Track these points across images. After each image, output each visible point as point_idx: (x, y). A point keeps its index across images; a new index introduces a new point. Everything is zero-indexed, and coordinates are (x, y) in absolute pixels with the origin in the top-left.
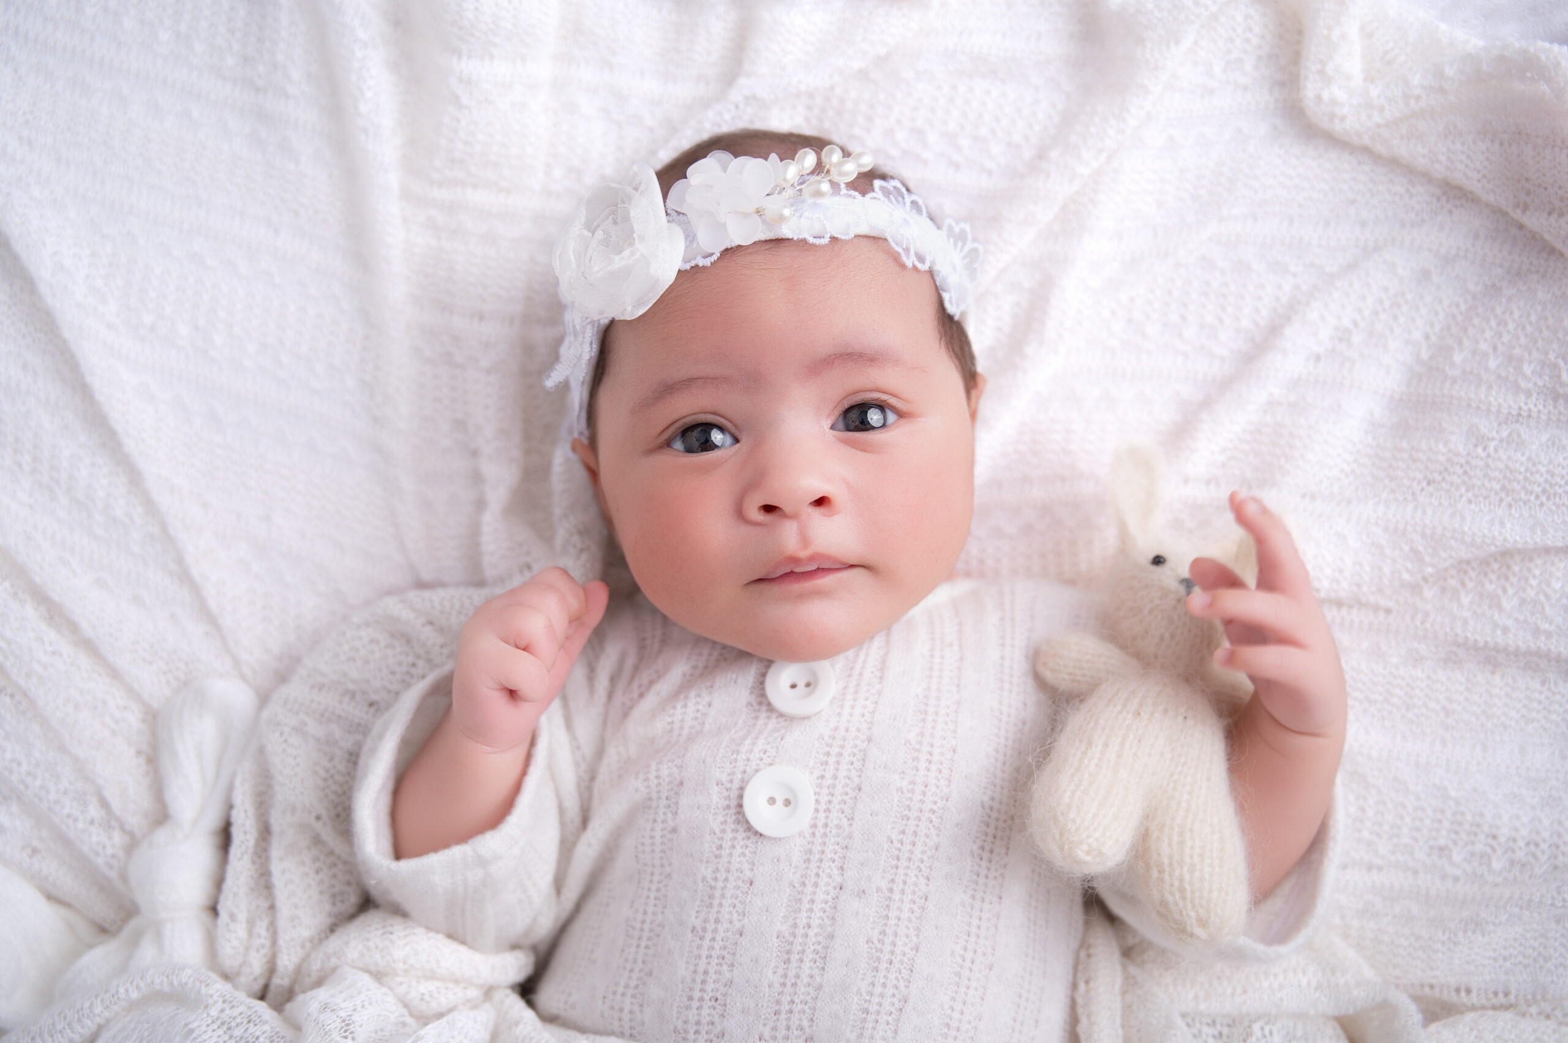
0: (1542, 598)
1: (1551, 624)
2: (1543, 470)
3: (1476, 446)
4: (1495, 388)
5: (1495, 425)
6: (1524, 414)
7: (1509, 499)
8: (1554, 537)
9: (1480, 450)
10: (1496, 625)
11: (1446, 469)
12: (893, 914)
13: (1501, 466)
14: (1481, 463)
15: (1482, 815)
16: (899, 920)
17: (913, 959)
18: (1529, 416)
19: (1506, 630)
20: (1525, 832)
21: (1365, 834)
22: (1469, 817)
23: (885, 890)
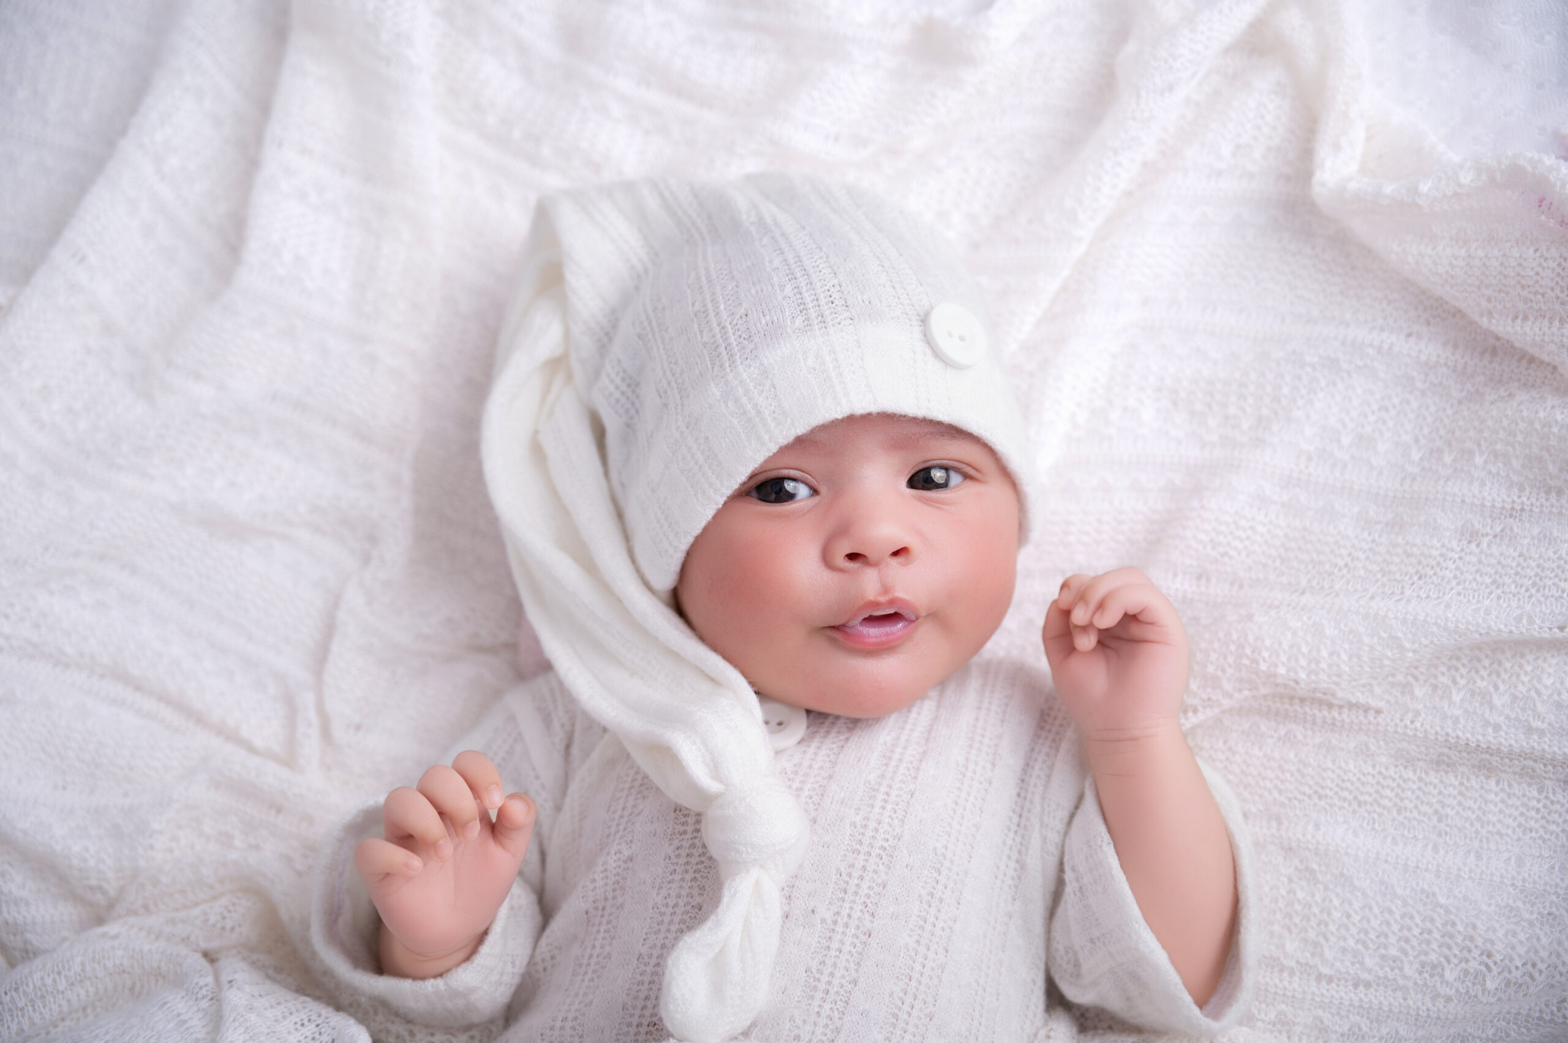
0: (1533, 693)
1: (1543, 722)
2: (1533, 564)
3: (1470, 542)
4: (1489, 484)
5: (1489, 521)
6: (1518, 508)
7: (1499, 591)
8: (1540, 628)
9: (1473, 546)
10: (1486, 723)
11: (1438, 564)
12: (835, 945)
13: (1493, 561)
14: (1474, 559)
15: (1474, 927)
16: (840, 952)
17: (850, 992)
18: (1522, 510)
19: (1497, 728)
20: (1522, 950)
21: (1351, 942)
22: (1460, 927)
23: (829, 922)
